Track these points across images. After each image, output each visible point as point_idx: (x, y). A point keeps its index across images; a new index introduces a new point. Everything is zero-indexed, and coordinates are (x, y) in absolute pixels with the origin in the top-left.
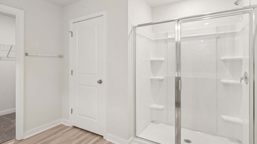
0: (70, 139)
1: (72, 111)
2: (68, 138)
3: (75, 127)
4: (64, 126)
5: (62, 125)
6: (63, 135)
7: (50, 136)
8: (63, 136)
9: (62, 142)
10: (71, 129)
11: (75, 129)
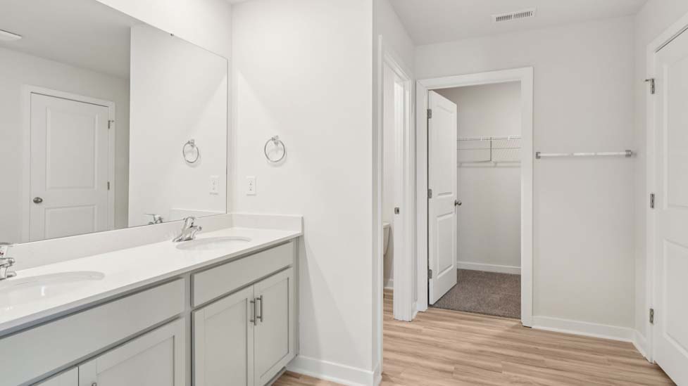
0: (615, 381)
1: (652, 316)
2: (615, 377)
3: (658, 369)
4: (633, 351)
5: (630, 346)
6: (610, 365)
7: (581, 350)
8: (608, 366)
9: (592, 376)
10: (643, 366)
11: (654, 372)
